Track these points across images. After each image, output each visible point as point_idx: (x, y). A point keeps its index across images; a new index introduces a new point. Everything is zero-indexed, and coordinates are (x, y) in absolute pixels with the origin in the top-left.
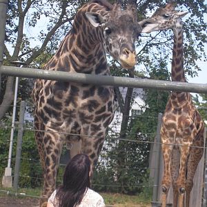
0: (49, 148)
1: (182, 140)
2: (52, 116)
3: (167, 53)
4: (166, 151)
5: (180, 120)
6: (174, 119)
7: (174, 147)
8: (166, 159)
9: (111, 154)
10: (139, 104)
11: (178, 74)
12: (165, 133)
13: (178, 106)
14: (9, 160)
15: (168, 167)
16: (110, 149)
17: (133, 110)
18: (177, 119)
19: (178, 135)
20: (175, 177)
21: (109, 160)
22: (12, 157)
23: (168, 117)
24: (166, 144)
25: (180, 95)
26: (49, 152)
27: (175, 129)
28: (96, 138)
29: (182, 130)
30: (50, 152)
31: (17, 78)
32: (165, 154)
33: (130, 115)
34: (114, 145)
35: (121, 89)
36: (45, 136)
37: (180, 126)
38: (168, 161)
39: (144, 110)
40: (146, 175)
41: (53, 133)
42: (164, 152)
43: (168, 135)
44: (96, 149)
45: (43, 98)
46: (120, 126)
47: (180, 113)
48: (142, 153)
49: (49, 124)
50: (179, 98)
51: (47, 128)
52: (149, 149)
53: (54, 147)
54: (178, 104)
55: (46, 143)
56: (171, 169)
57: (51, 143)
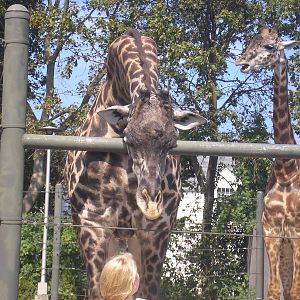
0: (89, 251)
1: (294, 229)
2: (88, 200)
3: (264, 103)
4: (272, 246)
5: (289, 200)
6: (281, 199)
7: (283, 241)
8: (272, 259)
9: (191, 256)
10: (227, 179)
11: (284, 132)
12: (268, 220)
13: (285, 180)
14: (43, 272)
15: (275, 271)
16: (189, 248)
17: (219, 190)
18: (285, 199)
19: (287, 222)
20: (288, 285)
21: (189, 263)
22: (47, 267)
23: (272, 197)
24: (270, 237)
25: (288, 163)
26: (90, 257)
27: (283, 213)
28: (156, 231)
29: (293, 215)
30: (92, 256)
31: (49, 151)
32: (270, 251)
33: (216, 196)
34: (194, 242)
35: (200, 158)
36: (82, 233)
37: (290, 209)
38: (275, 262)
39: (235, 188)
40: (244, 284)
41: (93, 228)
42: (268, 248)
43: (273, 223)
44: (157, 249)
45: (74, 175)
46: (202, 214)
47: (289, 190)
48: (235, 252)
49: (85, 214)
50: (286, 168)
51: (83, 221)
52: (245, 245)
53: (97, 248)
54: (286, 176)
55: (84, 243)
56: (281, 273)
57: (92, 242)
